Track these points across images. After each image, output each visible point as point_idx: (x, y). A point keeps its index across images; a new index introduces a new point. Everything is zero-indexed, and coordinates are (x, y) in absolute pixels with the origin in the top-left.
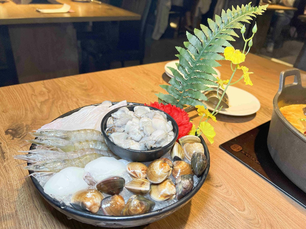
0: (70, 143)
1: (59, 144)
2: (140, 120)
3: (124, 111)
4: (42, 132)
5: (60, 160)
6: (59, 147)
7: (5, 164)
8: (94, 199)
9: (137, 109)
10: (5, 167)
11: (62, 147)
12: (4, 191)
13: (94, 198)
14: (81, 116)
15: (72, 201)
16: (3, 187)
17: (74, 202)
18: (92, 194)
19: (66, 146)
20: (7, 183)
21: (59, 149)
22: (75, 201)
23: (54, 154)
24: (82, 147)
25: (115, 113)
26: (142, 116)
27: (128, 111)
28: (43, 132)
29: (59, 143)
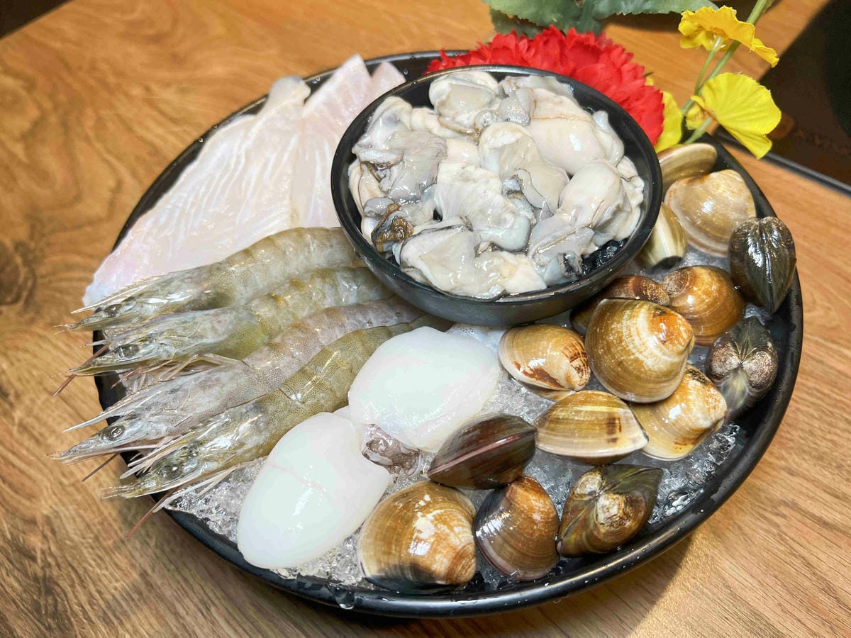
0: (241, 320)
1: (205, 341)
2: (477, 142)
3: (395, 117)
4: (112, 306)
5: (244, 410)
6: (208, 351)
7: (18, 414)
8: (448, 535)
9: (448, 97)
10: (23, 427)
11: (220, 343)
12: (65, 516)
13: (447, 531)
14: (218, 175)
15: (369, 569)
16: (56, 504)
17: (379, 571)
18: (430, 516)
19: (232, 336)
20: (61, 483)
21: (211, 355)
22: (383, 565)
23: (204, 386)
24: (290, 316)
25: (365, 140)
26: (482, 121)
27: (410, 113)
28: (118, 306)
29: (202, 337)
